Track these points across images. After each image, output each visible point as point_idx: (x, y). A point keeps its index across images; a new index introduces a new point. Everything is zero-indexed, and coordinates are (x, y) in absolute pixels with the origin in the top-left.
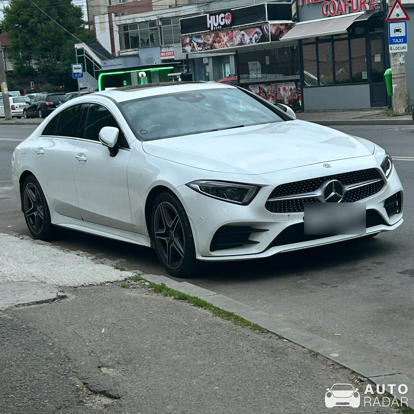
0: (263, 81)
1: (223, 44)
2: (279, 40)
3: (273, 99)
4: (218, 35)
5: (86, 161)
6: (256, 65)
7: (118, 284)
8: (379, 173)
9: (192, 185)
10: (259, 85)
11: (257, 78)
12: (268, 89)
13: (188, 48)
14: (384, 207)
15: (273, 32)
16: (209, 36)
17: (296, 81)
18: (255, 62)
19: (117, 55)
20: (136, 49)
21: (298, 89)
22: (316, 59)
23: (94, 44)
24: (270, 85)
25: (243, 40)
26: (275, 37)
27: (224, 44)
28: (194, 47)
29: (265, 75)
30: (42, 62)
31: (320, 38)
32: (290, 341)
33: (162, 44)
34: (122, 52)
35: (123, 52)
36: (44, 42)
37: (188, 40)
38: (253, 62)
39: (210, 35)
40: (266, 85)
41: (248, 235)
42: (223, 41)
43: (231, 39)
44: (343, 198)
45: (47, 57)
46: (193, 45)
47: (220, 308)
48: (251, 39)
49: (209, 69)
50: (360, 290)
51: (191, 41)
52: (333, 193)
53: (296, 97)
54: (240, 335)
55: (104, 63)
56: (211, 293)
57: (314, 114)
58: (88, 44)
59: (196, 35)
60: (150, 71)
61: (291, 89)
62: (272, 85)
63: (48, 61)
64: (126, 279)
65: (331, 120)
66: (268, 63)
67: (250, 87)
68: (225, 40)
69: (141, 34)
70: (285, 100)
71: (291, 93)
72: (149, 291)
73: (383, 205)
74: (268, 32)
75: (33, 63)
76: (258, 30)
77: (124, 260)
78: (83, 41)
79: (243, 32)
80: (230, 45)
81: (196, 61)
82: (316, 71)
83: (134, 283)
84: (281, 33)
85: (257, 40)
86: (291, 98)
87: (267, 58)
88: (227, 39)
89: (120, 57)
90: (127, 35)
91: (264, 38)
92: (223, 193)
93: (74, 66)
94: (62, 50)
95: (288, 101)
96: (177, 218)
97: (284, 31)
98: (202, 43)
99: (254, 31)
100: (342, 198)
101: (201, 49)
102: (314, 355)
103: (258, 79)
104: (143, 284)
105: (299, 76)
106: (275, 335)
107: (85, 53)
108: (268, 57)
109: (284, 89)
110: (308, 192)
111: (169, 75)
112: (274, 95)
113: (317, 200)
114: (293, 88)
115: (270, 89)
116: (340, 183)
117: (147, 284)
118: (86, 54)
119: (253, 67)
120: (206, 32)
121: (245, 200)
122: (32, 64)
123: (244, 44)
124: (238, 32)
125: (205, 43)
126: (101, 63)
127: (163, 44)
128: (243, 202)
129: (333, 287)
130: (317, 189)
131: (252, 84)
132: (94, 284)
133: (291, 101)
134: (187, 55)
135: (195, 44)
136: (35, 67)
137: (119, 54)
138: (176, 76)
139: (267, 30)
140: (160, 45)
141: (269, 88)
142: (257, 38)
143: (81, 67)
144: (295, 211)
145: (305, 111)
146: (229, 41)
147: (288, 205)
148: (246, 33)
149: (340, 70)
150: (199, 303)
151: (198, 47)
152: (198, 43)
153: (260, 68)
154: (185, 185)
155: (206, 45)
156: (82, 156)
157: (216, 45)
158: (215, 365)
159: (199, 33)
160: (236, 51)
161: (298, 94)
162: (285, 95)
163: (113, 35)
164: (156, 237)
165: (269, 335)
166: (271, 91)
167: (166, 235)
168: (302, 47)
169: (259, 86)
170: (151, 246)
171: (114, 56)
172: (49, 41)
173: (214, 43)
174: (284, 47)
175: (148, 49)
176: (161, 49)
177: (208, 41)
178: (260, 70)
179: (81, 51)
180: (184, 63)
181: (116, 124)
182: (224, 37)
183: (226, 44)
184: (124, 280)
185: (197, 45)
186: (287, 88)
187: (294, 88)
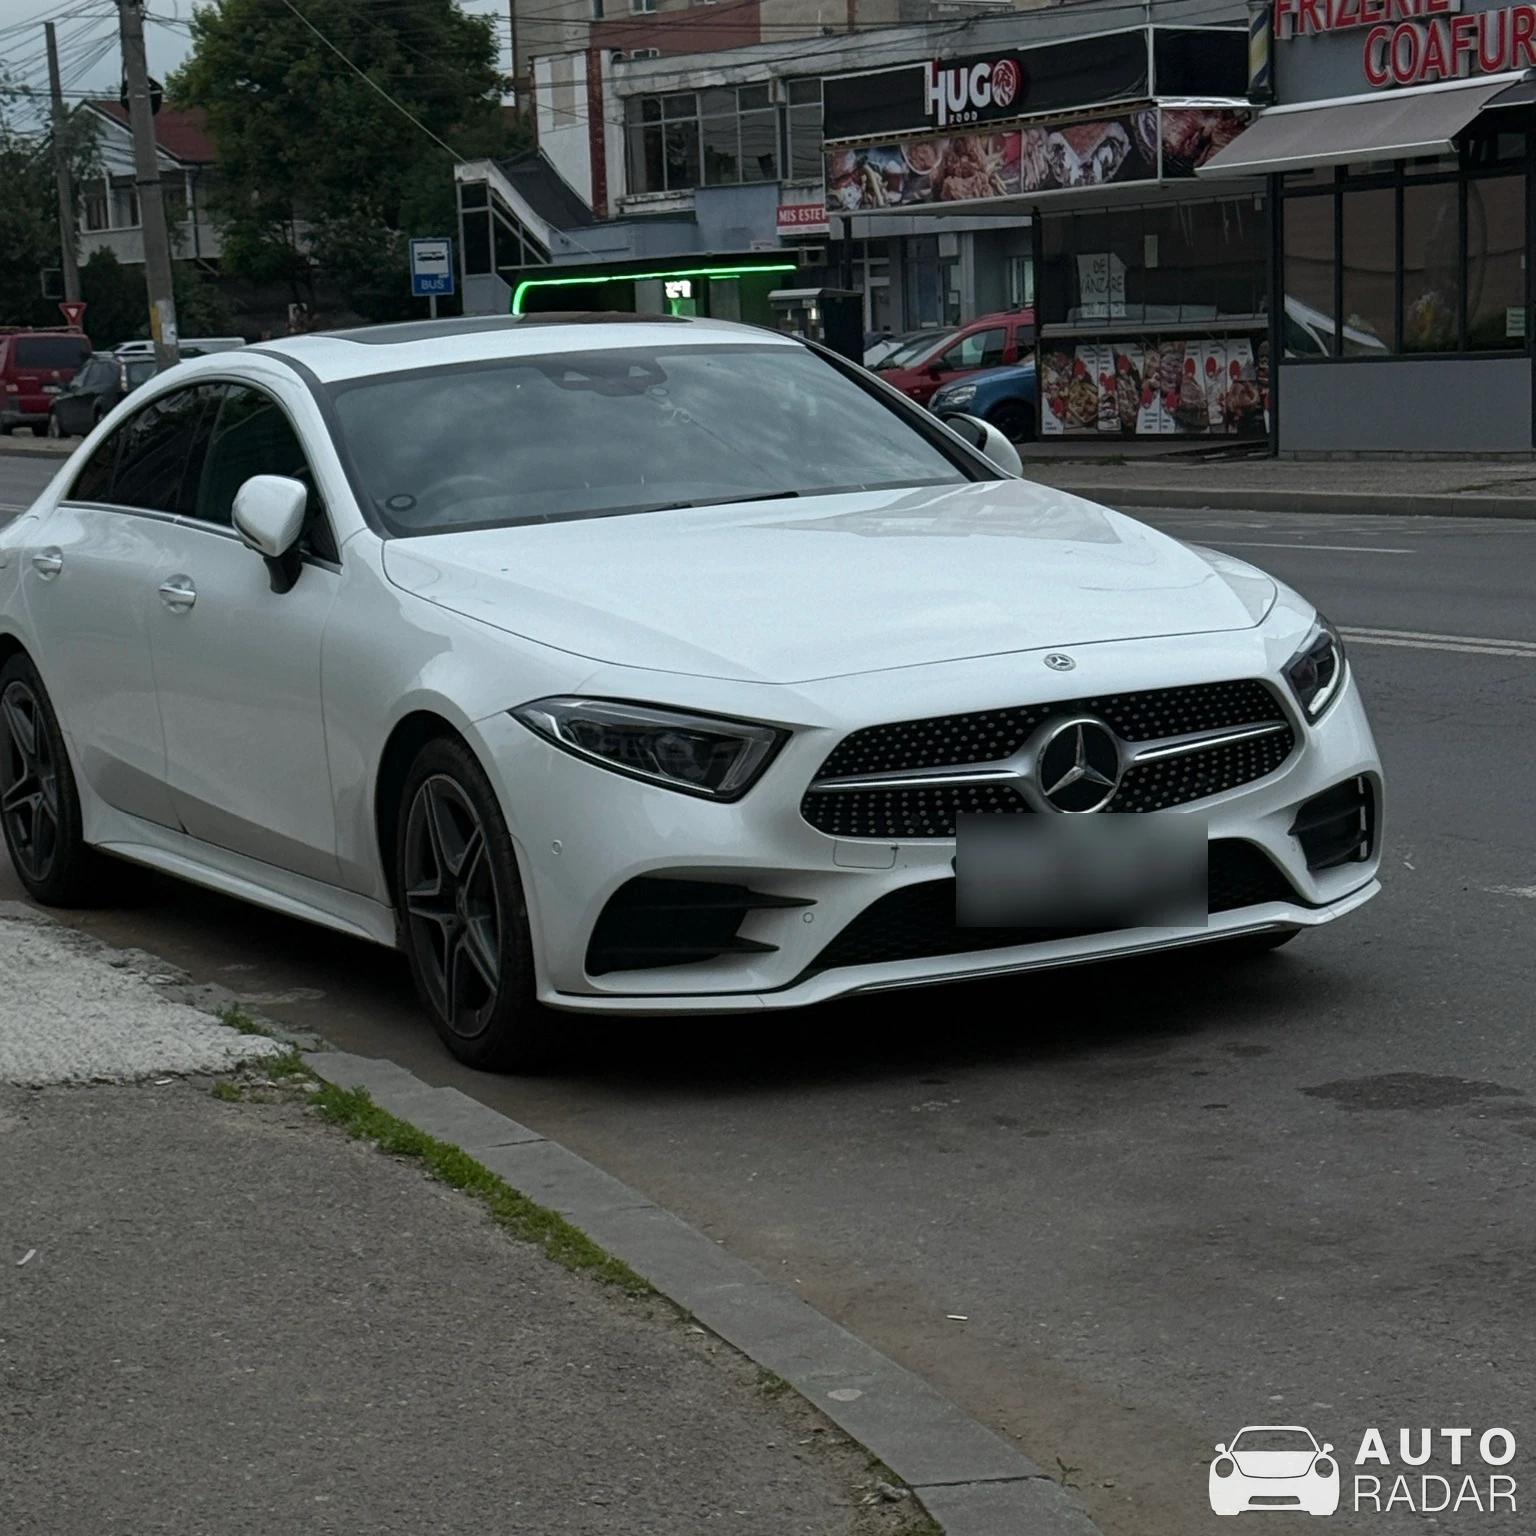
0: (1134, 330)
1: (980, 181)
2: (1194, 175)
3: (1164, 402)
4: (965, 144)
5: (192, 605)
6: (1105, 268)
7: (202, 1081)
8: (1273, 700)
9: (531, 713)
10: (1117, 346)
11: (1109, 319)
12: (1148, 361)
13: (850, 194)
14: (1290, 833)
15: (1174, 139)
16: (928, 149)
17: (1255, 337)
18: (1105, 256)
19: (613, 210)
20: (687, 192)
21: (1263, 370)
22: (1331, 255)
23: (528, 167)
24: (1156, 348)
25: (1058, 170)
26: (1181, 162)
27: (983, 183)
28: (870, 189)
29: (1138, 309)
30: (329, 231)
31: (1352, 172)
32: (713, 1334)
33: (785, 175)
34: (632, 200)
35: (637, 203)
36: (341, 152)
37: (849, 163)
38: (1098, 257)
39: (932, 143)
40: (1141, 348)
41: (738, 918)
42: (982, 170)
43: (1012, 163)
44: (1120, 790)
45: (349, 212)
46: (869, 180)
47: (523, 1194)
48: (1087, 167)
49: (963, 278)
50: (1126, 1151)
51: (859, 165)
52: (1077, 771)
53: (1252, 398)
54: (536, 1302)
55: (562, 241)
56: (523, 1132)
57: (1310, 466)
58: (505, 169)
59: (882, 144)
60: (706, 276)
61: (1235, 367)
62: (1166, 347)
63: (352, 227)
64: (241, 1066)
65: (1365, 494)
66: (1151, 262)
67: (1081, 353)
68: (990, 167)
69: (707, 133)
70: (1210, 409)
71: (1235, 382)
72: (306, 1115)
73: (1288, 825)
74: (1154, 141)
75: (298, 230)
76: (1115, 131)
77: (316, 994)
78: (490, 156)
79: (1057, 138)
80: (1008, 185)
81: (912, 245)
82: (1331, 298)
83: (263, 1082)
84: (1204, 146)
85: (1111, 169)
86: (1234, 401)
87: (1151, 242)
88: (998, 165)
89: (623, 219)
90: (653, 135)
91: (1135, 164)
92: (644, 754)
93: (419, 248)
94: (410, 185)
95: (1221, 413)
96: (479, 840)
97: (1216, 140)
98: (903, 175)
99: (1098, 136)
100: (1112, 793)
101: (895, 197)
102: (768, 1391)
103: (1112, 323)
104: (297, 1086)
105: (1266, 315)
106: (670, 1307)
107: (493, 199)
108: (1155, 238)
109: (1211, 366)
110: (976, 761)
111: (775, 294)
112: (1169, 387)
113: (1014, 793)
114: (1242, 362)
115: (1156, 365)
116: (1111, 732)
117: (312, 1087)
118: (496, 205)
119: (1095, 277)
120: (919, 133)
121: (729, 783)
122: (293, 235)
123: (1059, 186)
124: (1040, 138)
125: (913, 175)
126: (551, 241)
127: (790, 174)
128: (719, 788)
129: (1031, 1134)
130: (1013, 750)
131: (1090, 341)
132: (110, 1078)
133: (1235, 414)
134: (847, 221)
135: (876, 178)
136: (303, 248)
137: (622, 210)
138: (799, 300)
139: (1152, 133)
140: (779, 178)
141: (1153, 359)
142: (1110, 159)
143: (444, 252)
144: (921, 833)
145: (1281, 454)
146: (1003, 171)
147: (896, 809)
148: (1072, 144)
149: (1424, 297)
150: (457, 1172)
151: (884, 190)
152: (886, 176)
153: (1122, 281)
154: (511, 712)
155: (918, 183)
156: (184, 586)
157: (956, 183)
158: (368, 1410)
159: (893, 137)
160: (1035, 213)
161: (1261, 385)
162: (1209, 390)
163: (601, 135)
164: (411, 910)
165: (653, 1304)
166: (1158, 370)
167: (443, 903)
168: (1282, 202)
169: (1114, 350)
170: (398, 943)
171: (600, 217)
172: (360, 151)
173: (946, 177)
174: (1215, 203)
175: (730, 194)
176: (780, 196)
177: (926, 168)
178: (1122, 287)
179: (478, 192)
180: (866, 253)
181: (302, 470)
182: (987, 152)
183: (990, 183)
184: (231, 1066)
185: (883, 181)
186: (1221, 361)
187: (1248, 362)
